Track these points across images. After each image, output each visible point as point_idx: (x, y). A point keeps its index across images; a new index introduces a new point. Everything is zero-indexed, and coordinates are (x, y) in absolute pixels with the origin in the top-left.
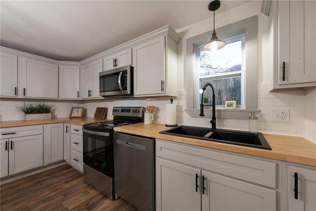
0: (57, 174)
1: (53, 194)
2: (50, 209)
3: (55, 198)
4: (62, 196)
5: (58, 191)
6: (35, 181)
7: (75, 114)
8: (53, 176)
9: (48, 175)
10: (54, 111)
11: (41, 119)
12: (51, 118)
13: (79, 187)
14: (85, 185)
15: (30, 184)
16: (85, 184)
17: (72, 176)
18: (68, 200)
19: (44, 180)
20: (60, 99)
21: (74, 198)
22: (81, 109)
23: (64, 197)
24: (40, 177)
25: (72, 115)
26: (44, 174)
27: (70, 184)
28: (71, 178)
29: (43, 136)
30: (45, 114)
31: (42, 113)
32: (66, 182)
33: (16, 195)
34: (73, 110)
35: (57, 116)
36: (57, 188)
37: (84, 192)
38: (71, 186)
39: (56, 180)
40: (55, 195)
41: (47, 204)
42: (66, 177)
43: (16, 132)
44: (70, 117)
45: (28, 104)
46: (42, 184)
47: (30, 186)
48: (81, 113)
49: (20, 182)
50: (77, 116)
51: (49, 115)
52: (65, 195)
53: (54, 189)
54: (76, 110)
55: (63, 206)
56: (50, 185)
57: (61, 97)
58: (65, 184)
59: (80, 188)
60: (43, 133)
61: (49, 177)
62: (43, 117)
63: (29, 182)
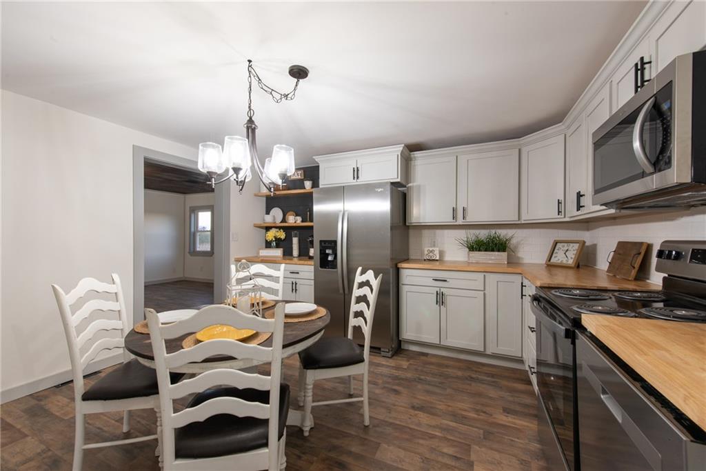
0: (504, 383)
1: (473, 415)
2: (452, 438)
3: (470, 426)
4: (482, 431)
5: (483, 416)
6: (467, 374)
7: (559, 258)
8: (494, 382)
9: (488, 375)
10: (516, 247)
11: (490, 262)
12: (508, 263)
13: (521, 441)
14: (535, 446)
15: (460, 373)
16: (538, 446)
17: (526, 406)
18: (483, 449)
19: (478, 379)
20: (523, 222)
21: (497, 456)
22: (576, 246)
23: (482, 437)
24: (476, 371)
25: (553, 260)
26: (485, 368)
27: (510, 419)
28: (518, 408)
29: (484, 294)
30: (497, 253)
31: (493, 250)
32: (507, 411)
33: (436, 380)
34: (557, 248)
35: (522, 258)
36: (484, 410)
37: (523, 462)
38: (508, 424)
39: (493, 393)
40: (474, 419)
41: (454, 424)
42: (511, 399)
43: (448, 280)
44: (549, 263)
45: (472, 235)
46: (470, 385)
47: (457, 377)
48: (573, 257)
49: (451, 363)
50: (565, 262)
51: (504, 255)
52: (487, 435)
53: (479, 407)
54: (564, 246)
55: (470, 451)
56: (480, 395)
57: (525, 218)
58: (501, 411)
59: (521, 445)
60: (484, 290)
61: (489, 379)
62: (493, 258)
63: (459, 369)
